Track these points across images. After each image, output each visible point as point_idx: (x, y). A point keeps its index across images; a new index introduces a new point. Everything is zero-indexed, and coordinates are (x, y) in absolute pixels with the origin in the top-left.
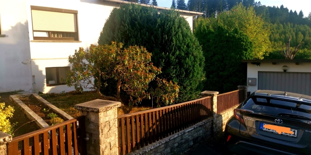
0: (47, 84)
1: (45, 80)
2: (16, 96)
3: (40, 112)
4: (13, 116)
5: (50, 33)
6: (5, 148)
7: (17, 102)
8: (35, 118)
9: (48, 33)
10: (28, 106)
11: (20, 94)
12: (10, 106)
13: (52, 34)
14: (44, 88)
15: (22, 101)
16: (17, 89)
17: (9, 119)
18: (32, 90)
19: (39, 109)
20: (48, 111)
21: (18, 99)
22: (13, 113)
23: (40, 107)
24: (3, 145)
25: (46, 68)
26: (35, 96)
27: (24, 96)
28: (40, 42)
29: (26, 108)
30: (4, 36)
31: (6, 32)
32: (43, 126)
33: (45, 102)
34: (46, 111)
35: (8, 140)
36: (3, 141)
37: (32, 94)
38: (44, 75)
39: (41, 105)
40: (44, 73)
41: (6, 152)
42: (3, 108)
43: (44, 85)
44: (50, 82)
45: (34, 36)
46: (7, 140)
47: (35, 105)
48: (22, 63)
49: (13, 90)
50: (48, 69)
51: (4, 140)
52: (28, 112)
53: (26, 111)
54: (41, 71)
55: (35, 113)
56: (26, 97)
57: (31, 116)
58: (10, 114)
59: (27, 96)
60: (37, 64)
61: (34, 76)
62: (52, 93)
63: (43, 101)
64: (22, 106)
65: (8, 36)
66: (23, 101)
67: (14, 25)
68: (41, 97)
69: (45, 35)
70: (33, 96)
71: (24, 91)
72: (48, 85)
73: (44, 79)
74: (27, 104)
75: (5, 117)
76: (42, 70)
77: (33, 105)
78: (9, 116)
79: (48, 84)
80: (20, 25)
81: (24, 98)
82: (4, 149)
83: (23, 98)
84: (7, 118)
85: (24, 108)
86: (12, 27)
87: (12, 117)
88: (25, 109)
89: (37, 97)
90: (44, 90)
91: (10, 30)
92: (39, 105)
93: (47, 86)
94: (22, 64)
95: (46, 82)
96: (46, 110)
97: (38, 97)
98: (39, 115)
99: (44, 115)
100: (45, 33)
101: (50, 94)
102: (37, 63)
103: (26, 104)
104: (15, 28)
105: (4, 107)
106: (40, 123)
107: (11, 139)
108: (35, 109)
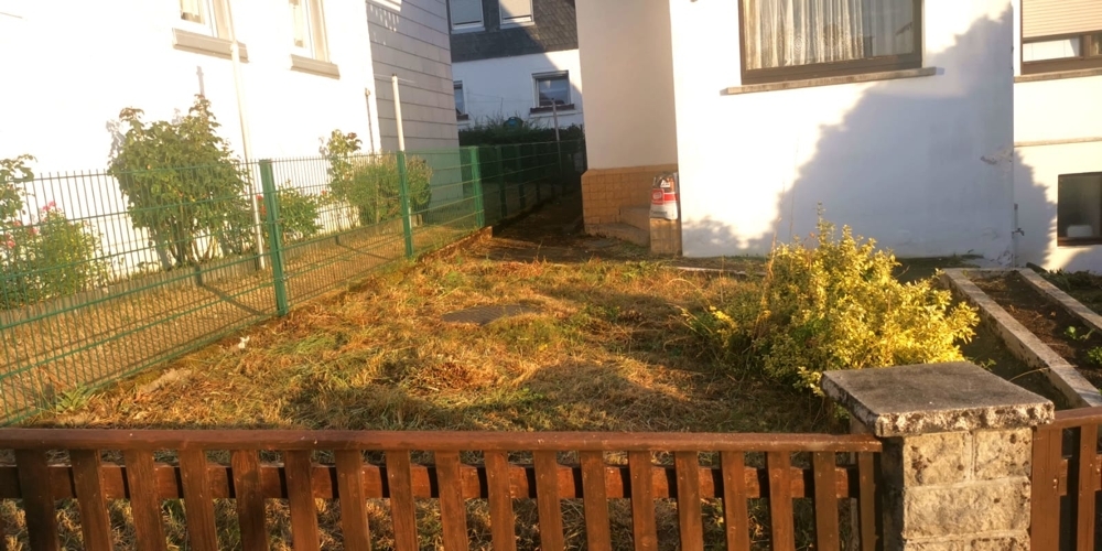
0: (1059, 235)
1: (1055, 220)
2: (963, 272)
3: (1054, 338)
4: (973, 337)
5: (1089, 39)
6: (1028, 439)
7: (968, 291)
8: (1039, 354)
9: (1077, 41)
10: (1008, 311)
11: (970, 266)
12: (964, 303)
13: (1093, 44)
14: (1046, 251)
15: (983, 290)
16: (962, 251)
17: (958, 347)
18: (1009, 256)
19: (1049, 325)
20: (1087, 337)
21: (970, 282)
22: (974, 329)
23: (1052, 318)
24: (1024, 429)
25: (1060, 176)
26: (1029, 278)
27: (987, 276)
28: (1044, 79)
29: (1005, 319)
30: (931, 72)
31: (939, 57)
32: (1078, 391)
33: (1070, 301)
34: (1078, 337)
35: (1042, 416)
36: (1027, 416)
37: (1015, 272)
38: (1051, 203)
39: (1053, 314)
40: (1053, 196)
41: (1029, 453)
42: (944, 308)
43: (1049, 240)
44: (1073, 231)
45: (1025, 60)
46: (1039, 415)
47: (1029, 308)
48: (983, 159)
49: (947, 252)
50: (1066, 181)
51: (1031, 412)
52: (1011, 331)
53: (1002, 326)
54: (1042, 189)
55: (1037, 340)
56: (995, 278)
57: (1022, 346)
58: (965, 329)
59: (999, 277)
60: (1026, 161)
61: (1016, 207)
62: (1079, 272)
63: (1062, 300)
64: (986, 309)
65: (942, 71)
66: (988, 291)
67: (963, 29)
68: (1048, 283)
69: (1066, 50)
70: (1021, 277)
71: (981, 257)
72: (1065, 241)
73: (1052, 217)
74: (1003, 304)
75: (950, 339)
76: (1046, 184)
77: (1022, 308)
78: (961, 336)
79: (1062, 239)
80: (985, 25)
81: (989, 280)
82: (1026, 443)
83: (983, 280)
84: (955, 344)
85: (995, 316)
86: (958, 38)
87: (970, 340)
88: (1001, 321)
89: (1035, 282)
90: (1048, 258)
91: (951, 50)
92: (1046, 313)
93: (1061, 243)
94: (982, 163)
95: (1055, 228)
96: (1078, 333)
97: (1037, 282)
98: (1053, 348)
99: (1071, 351)
100: (1067, 43)
101: (1070, 274)
102: (1028, 157)
103: (999, 302)
104: (965, 41)
105: (948, 304)
106: (1063, 377)
107: (1052, 413)
108: (1035, 323)
